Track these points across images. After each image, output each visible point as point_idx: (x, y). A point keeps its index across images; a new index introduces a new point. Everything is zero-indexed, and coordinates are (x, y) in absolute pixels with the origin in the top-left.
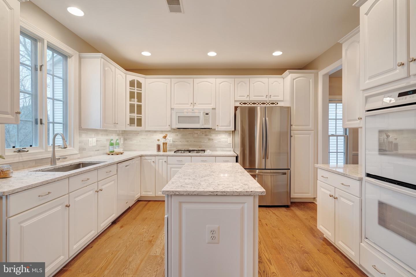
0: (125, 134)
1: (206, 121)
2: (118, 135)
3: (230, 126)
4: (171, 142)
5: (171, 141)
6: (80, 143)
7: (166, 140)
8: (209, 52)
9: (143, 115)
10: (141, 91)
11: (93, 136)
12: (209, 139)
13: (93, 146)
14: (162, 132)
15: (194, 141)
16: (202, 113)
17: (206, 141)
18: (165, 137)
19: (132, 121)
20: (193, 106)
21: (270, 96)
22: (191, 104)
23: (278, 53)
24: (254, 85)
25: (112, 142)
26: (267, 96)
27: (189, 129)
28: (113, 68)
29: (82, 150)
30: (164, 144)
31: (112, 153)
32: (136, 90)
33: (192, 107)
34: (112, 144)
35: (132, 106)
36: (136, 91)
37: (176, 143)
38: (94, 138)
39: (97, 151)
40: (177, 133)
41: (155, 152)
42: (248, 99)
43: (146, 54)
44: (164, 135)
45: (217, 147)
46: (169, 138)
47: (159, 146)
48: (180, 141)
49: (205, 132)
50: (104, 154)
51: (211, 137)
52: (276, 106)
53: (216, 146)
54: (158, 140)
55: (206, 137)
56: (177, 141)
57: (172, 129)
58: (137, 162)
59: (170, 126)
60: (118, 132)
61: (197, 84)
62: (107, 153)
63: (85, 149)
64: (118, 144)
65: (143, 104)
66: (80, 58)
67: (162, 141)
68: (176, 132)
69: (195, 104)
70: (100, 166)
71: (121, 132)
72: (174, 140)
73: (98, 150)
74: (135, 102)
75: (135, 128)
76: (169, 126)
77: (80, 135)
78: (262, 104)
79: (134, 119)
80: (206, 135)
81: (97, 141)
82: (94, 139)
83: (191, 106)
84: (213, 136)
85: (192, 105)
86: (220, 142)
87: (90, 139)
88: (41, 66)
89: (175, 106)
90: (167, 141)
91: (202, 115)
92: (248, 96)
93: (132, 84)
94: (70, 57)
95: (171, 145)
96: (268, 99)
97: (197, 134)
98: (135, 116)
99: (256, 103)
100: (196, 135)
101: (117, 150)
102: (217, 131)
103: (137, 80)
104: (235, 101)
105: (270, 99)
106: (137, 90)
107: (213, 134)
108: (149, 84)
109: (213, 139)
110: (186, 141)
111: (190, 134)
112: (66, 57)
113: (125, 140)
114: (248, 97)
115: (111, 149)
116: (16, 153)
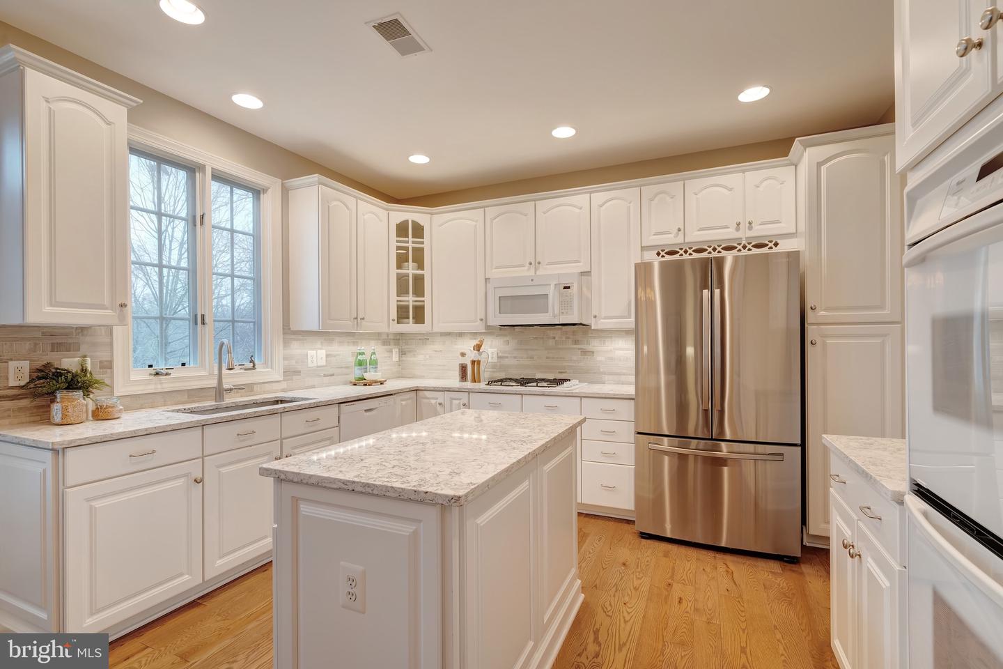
0: (399, 340)
1: (565, 305)
2: (385, 343)
3: (630, 318)
4: (495, 360)
5: (495, 356)
6: (285, 359)
7: (480, 354)
8: (554, 129)
9: (427, 299)
10: (423, 243)
11: (319, 345)
12: (585, 352)
13: (318, 367)
14: (475, 334)
15: (547, 358)
16: (552, 287)
17: (575, 358)
18: (478, 348)
19: (402, 313)
20: (536, 270)
21: (750, 223)
22: (531, 264)
23: (754, 94)
24: (698, 196)
25: (360, 357)
26: (738, 224)
27: (535, 327)
28: (351, 201)
29: (290, 373)
30: (473, 362)
31: (361, 382)
32: (410, 243)
33: (532, 273)
34: (360, 363)
35: (402, 281)
36: (410, 245)
37: (506, 362)
38: (321, 349)
39: (328, 376)
40: (507, 338)
41: (455, 382)
42: (680, 240)
43: (419, 159)
44: (475, 342)
45: (605, 373)
46: (490, 351)
47: (463, 369)
48: (515, 357)
49: (574, 333)
50: (345, 383)
51: (589, 348)
52: (771, 251)
53: (601, 370)
54: (463, 355)
55: (575, 346)
56: (507, 357)
57: (488, 327)
58: (404, 403)
59: (484, 321)
60: (385, 337)
61: (545, 213)
62: (351, 382)
63: (300, 372)
64: (374, 363)
65: (426, 273)
66: (285, 192)
67: (472, 355)
68: (505, 335)
69: (539, 263)
70: (285, 408)
71: (391, 337)
72: (500, 355)
73: (333, 375)
74: (411, 269)
75: (410, 327)
76: (482, 320)
77: (286, 343)
78: (697, 251)
79: (407, 307)
80: (576, 342)
81: (327, 356)
82: (322, 353)
83: (529, 269)
84: (594, 345)
85: (532, 267)
86: (611, 359)
87: (311, 353)
88: (202, 217)
89: (494, 274)
90: (483, 358)
91: (551, 291)
92: (679, 230)
93: (402, 229)
94: (265, 190)
95: (494, 366)
96: (744, 234)
97: (554, 338)
98: (408, 301)
99: (693, 251)
100: (551, 343)
101: (368, 376)
102: (594, 330)
103: (412, 221)
104: (643, 248)
105: (750, 234)
106: (413, 242)
107: (594, 338)
108: (440, 226)
109: (593, 352)
110: (527, 358)
111: (536, 338)
112: (257, 192)
113: (402, 353)
114: (681, 234)
115: (357, 372)
116: (152, 377)
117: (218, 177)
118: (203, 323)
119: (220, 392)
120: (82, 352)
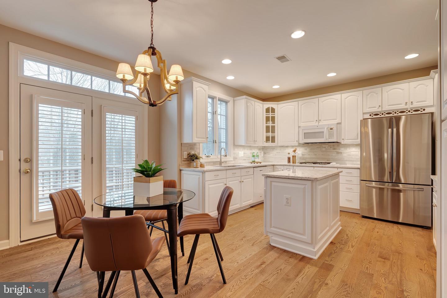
0: (264, 149)
1: (331, 135)
2: (259, 149)
3: (358, 139)
4: (301, 156)
5: (301, 154)
6: (234, 154)
7: (295, 154)
8: (328, 74)
9: (276, 134)
10: (275, 115)
11: (242, 150)
12: (338, 153)
13: (241, 157)
14: (293, 146)
15: (322, 155)
16: (326, 128)
17: (334, 155)
18: (295, 151)
19: (268, 139)
20: (319, 123)
21: (412, 102)
22: (317, 121)
23: (412, 56)
24: (388, 93)
25: (254, 154)
26: (406, 103)
27: (317, 143)
28: (253, 102)
29: (235, 158)
30: (293, 156)
31: (254, 162)
32: (270, 115)
33: (317, 124)
34: (253, 156)
35: (267, 128)
36: (270, 116)
37: (305, 156)
40: (306, 148)
41: (286, 163)
42: (380, 110)
43: (276, 87)
44: (294, 149)
45: (346, 161)
46: (299, 152)
47: (289, 159)
48: (309, 155)
49: (333, 146)
50: (248, 163)
51: (340, 151)
52: (421, 113)
53: (345, 159)
54: (289, 154)
55: (333, 151)
56: (306, 155)
57: (299, 144)
58: (270, 169)
59: (298, 141)
60: (259, 147)
61: (322, 102)
62: (251, 162)
63: (237, 158)
64: (258, 156)
65: (276, 125)
66: (234, 101)
67: (293, 154)
68: (305, 147)
69: (320, 120)
70: (242, 167)
71: (261, 148)
72: (303, 154)
73: (245, 160)
74: (270, 124)
75: (270, 144)
76: (297, 141)
77: (234, 149)
78: (388, 114)
79: (269, 137)
80: (334, 149)
81: (244, 153)
82: (242, 152)
83: (315, 123)
84: (342, 150)
85: (317, 122)
86: (350, 155)
87: (240, 152)
88: (216, 112)
89: (302, 124)
90: (296, 155)
91: (325, 131)
92: (380, 106)
93: (267, 110)
94: (229, 102)
95: (300, 158)
96: (409, 107)
97: (325, 147)
98: (270, 135)
99: (386, 114)
100: (324, 149)
101: (257, 160)
102: (342, 144)
103: (271, 107)
104: (364, 114)
105: (411, 106)
106: (271, 115)
107: (342, 147)
108: (281, 108)
109: (341, 153)
110: (314, 155)
111: (318, 148)
112: (226, 102)
113: (265, 153)
114: (380, 108)
115: (253, 159)
116: (206, 158)
117: (220, 100)
118: (216, 143)
119: (221, 163)
120: (195, 150)
